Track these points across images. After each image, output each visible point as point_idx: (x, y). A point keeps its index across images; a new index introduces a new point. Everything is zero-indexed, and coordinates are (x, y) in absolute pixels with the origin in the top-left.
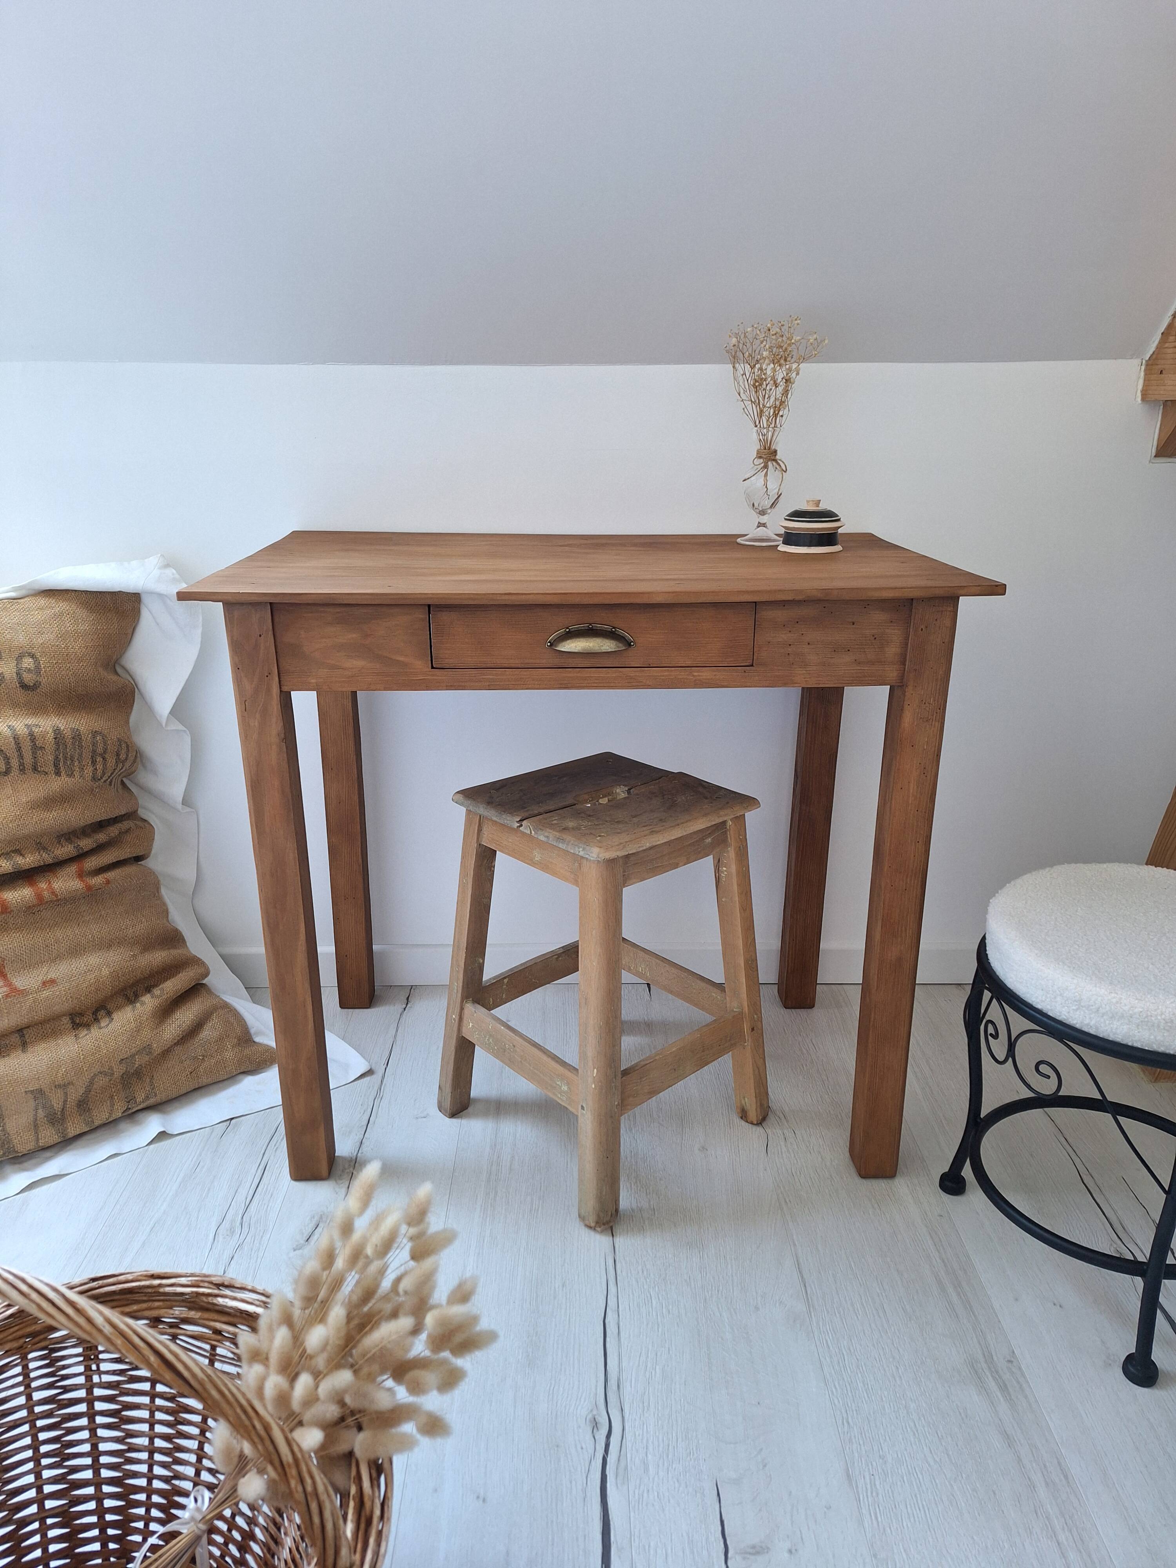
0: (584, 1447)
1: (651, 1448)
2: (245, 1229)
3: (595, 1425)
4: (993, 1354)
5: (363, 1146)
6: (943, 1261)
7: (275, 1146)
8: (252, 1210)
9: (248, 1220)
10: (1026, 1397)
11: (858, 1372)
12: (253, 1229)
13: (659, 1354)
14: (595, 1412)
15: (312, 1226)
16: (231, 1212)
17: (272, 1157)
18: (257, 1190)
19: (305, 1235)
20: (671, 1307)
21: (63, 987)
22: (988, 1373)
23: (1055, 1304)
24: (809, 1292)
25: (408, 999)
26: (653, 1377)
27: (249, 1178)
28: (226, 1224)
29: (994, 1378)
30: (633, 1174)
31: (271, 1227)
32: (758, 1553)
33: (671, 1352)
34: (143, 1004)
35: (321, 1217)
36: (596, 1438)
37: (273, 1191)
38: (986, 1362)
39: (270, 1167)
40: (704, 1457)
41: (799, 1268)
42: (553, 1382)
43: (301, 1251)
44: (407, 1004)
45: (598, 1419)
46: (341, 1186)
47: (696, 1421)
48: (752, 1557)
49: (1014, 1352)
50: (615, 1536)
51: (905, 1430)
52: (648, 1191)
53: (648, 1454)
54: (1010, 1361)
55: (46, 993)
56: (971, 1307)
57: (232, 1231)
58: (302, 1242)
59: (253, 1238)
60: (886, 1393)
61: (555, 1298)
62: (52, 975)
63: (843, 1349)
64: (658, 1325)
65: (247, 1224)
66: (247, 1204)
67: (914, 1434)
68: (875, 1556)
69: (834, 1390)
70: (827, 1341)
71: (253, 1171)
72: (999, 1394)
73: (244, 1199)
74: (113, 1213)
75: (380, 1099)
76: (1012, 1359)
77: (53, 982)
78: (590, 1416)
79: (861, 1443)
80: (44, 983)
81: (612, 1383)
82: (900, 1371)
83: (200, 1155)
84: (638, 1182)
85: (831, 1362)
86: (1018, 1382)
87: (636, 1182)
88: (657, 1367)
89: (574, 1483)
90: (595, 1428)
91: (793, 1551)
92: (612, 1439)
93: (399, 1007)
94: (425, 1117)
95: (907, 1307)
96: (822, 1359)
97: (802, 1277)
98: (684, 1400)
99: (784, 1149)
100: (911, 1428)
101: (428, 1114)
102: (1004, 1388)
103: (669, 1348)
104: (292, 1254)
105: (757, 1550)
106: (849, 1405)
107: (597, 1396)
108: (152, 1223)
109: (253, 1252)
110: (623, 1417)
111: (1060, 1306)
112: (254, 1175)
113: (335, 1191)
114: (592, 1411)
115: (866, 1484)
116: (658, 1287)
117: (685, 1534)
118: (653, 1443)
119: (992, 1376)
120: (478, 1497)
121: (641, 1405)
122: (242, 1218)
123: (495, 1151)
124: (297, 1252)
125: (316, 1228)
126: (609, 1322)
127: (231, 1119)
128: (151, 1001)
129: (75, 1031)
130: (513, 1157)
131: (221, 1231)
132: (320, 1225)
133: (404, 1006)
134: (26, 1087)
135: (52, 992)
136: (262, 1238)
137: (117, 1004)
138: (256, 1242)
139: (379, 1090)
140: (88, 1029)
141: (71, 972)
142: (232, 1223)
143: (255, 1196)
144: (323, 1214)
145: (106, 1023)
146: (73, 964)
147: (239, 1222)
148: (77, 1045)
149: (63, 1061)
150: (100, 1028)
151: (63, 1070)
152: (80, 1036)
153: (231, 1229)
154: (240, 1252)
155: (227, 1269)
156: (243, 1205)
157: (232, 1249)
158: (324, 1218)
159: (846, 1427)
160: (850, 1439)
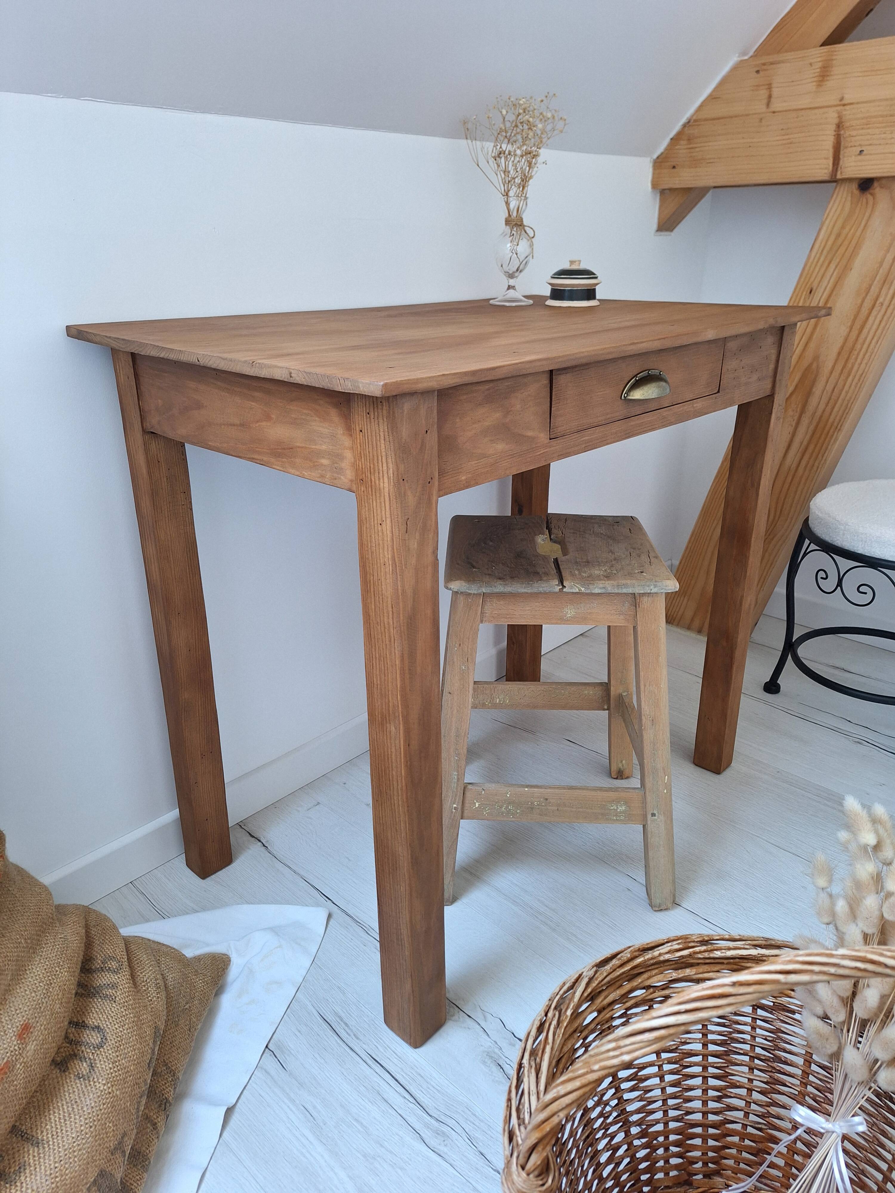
7: (349, 1035)
8: (426, 1102)
9: (439, 1113)
15: (495, 1069)
16: (412, 1120)
17: (366, 1047)
18: (401, 1083)
19: (504, 1081)
21: (41, 1026)
25: (253, 837)
27: (375, 1079)
28: (426, 1134)
34: (114, 986)
37: (416, 1072)
39: (378, 1056)
44: (260, 841)
46: (461, 1019)
55: (31, 1047)
57: (441, 1134)
59: (468, 1122)
62: (19, 1021)
65: (443, 1117)
66: (414, 1101)
71: (368, 1071)
73: (402, 1100)
75: (371, 930)
77: (25, 1030)
80: (21, 1036)
83: (293, 1101)
93: (257, 847)
112: (375, 1074)
113: (465, 1028)
122: (432, 1115)
125: (501, 1068)
127: (267, 1047)
128: (119, 978)
129: (70, 1073)
130: (539, 900)
131: (432, 1143)
132: (501, 1064)
133: (260, 844)
134: (86, 1183)
135: (35, 1042)
136: (475, 1115)
137: (78, 1009)
138: (478, 1124)
139: (358, 924)
140: (82, 1059)
141: (34, 1001)
142: (428, 1127)
143: (408, 1089)
144: (488, 1053)
145: (97, 1037)
146: (26, 990)
147: (433, 1121)
148: (97, 1084)
149: (102, 1114)
150: (100, 1046)
151: (110, 1125)
152: (84, 1073)
153: (438, 1134)
154: (481, 1144)
155: (495, 1167)
156: (411, 1105)
157: (469, 1147)
158: (495, 1056)
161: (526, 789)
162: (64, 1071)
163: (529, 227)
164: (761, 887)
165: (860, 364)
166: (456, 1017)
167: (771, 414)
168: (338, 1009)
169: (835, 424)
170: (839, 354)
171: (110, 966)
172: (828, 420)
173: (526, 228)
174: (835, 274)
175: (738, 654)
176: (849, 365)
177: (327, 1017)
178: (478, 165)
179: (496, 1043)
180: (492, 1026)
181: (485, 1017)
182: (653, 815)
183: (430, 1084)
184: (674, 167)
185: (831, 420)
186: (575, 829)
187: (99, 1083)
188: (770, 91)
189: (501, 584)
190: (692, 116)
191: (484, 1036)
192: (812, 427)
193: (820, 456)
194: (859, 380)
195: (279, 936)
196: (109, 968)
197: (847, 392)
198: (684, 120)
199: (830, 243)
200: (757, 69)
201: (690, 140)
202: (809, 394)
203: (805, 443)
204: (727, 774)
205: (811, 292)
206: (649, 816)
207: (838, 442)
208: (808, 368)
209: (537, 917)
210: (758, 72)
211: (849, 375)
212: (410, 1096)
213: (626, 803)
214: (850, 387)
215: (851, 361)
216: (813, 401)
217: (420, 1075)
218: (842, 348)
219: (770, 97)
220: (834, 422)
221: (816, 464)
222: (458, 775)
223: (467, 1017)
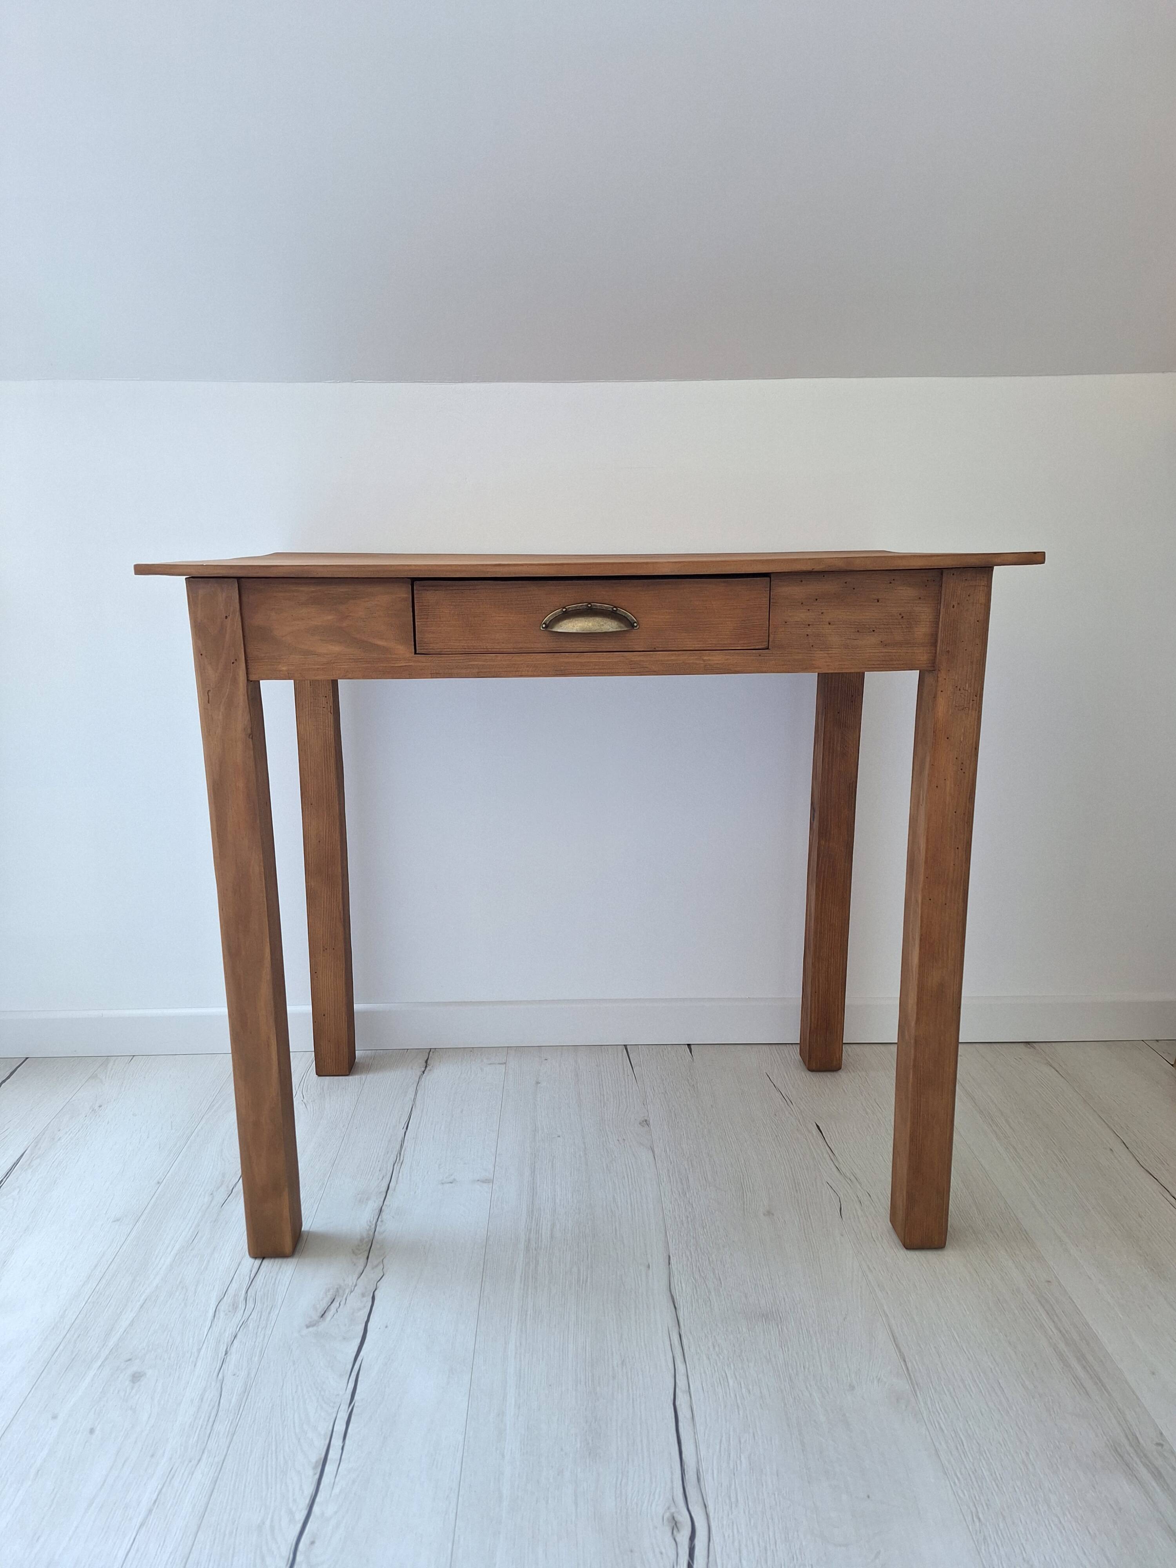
0: (664, 1551)
1: (744, 1552)
2: (250, 1304)
3: (675, 1525)
4: (1138, 1435)
5: (383, 1214)
6: (1060, 1332)
8: (258, 1283)
9: (253, 1295)
11: (982, 1458)
12: (258, 1303)
13: (742, 1441)
14: (673, 1510)
15: (328, 1299)
16: (234, 1285)
19: (318, 1311)
20: (751, 1387)
22: (1136, 1458)
24: (910, 1369)
26: (739, 1469)
28: (228, 1300)
29: (1145, 1465)
30: (692, 1240)
31: (280, 1301)
33: (756, 1438)
35: (337, 1291)
36: (677, 1540)
38: (1131, 1446)
40: (810, 1563)
41: (895, 1341)
42: (620, 1476)
43: (315, 1328)
44: (426, 1067)
45: (679, 1518)
47: (795, 1519)
49: (1161, 1434)
51: (1049, 1528)
52: (711, 1259)
53: (742, 1559)
56: (1102, 1383)
57: (235, 1307)
58: (317, 1318)
59: (259, 1314)
60: (1019, 1483)
61: (614, 1378)
63: (959, 1432)
64: (738, 1407)
65: (251, 1299)
66: (252, 1277)
67: (1061, 1532)
69: (957, 1481)
70: (939, 1423)
72: (1154, 1484)
73: (248, 1271)
74: (98, 1287)
75: (400, 1164)
76: (1161, 1442)
78: (667, 1515)
79: (999, 1543)
81: (691, 1475)
82: (1031, 1457)
83: (198, 1225)
84: (699, 1250)
85: (948, 1447)
87: (696, 1249)
88: (742, 1457)
90: (675, 1529)
92: (697, 1542)
93: (419, 1069)
94: (451, 1183)
95: (1027, 1383)
96: (937, 1444)
97: (900, 1351)
98: (778, 1494)
99: (860, 1213)
100: (1056, 1525)
101: (454, 1180)
102: (1157, 1474)
103: (754, 1434)
104: (305, 1331)
106: (977, 1498)
107: (675, 1490)
108: (142, 1298)
109: (260, 1329)
110: (707, 1515)
113: (354, 1262)
114: (669, 1508)
116: (734, 1365)
118: (746, 1546)
119: (1142, 1462)
121: (728, 1501)
122: (247, 1292)
123: (532, 1218)
124: (311, 1329)
125: (332, 1303)
126: (680, 1405)
130: (553, 1224)
131: (223, 1306)
132: (336, 1300)
133: (423, 1069)
136: (269, 1314)
138: (262, 1319)
139: (398, 1155)
142: (234, 1298)
144: (340, 1288)
147: (243, 1297)
153: (233, 1305)
154: (245, 1330)
155: (230, 1349)
156: (248, 1278)
157: (235, 1327)
158: (341, 1292)
159: (977, 1524)
160: (985, 1539)
179: (355, 1286)
180: (371, 1276)
181: (377, 1266)
191: (355, 1277)
212: (255, 1272)
223: (366, 1257)
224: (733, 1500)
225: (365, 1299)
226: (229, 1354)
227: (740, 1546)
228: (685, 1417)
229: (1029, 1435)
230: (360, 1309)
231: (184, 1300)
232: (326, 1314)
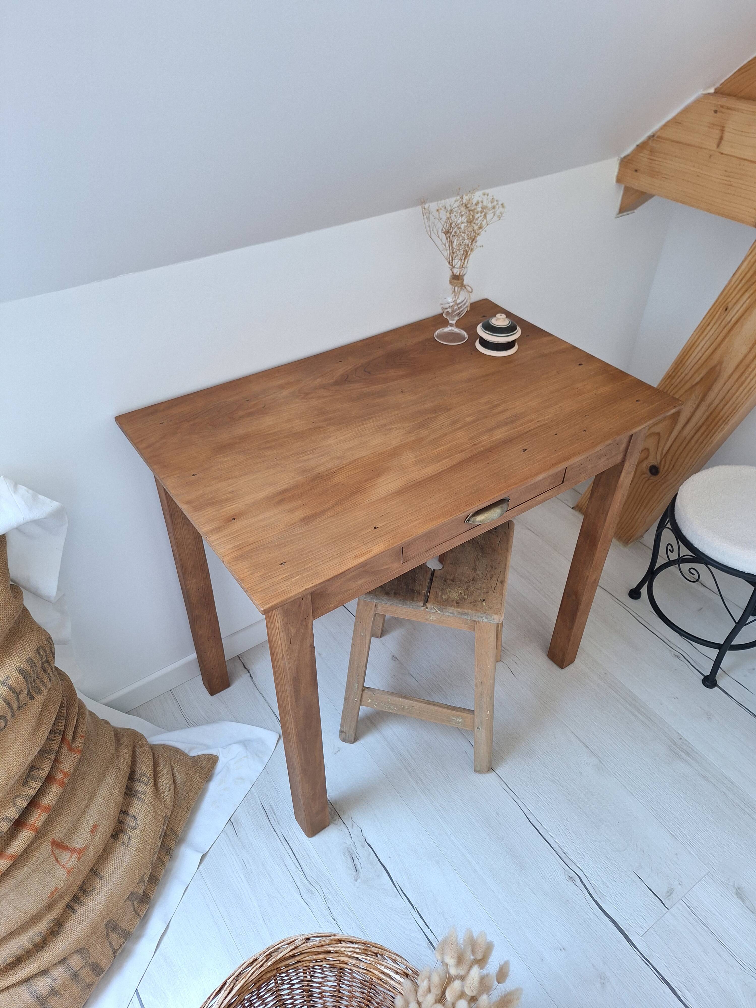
0: (577, 893)
1: (600, 875)
2: (317, 886)
3: (571, 879)
4: (674, 739)
6: (625, 700)
7: (275, 821)
8: (307, 871)
9: (312, 879)
10: (697, 753)
11: (639, 781)
12: (320, 883)
13: (565, 824)
14: (567, 873)
15: (349, 859)
16: (297, 880)
17: (282, 831)
18: (297, 857)
19: (352, 868)
20: (549, 795)
21: (103, 824)
22: (678, 750)
23: (675, 698)
24: (592, 751)
25: (245, 668)
26: (573, 839)
27: (284, 852)
28: (303, 891)
29: (681, 751)
31: (329, 875)
32: (671, 894)
33: (568, 820)
34: (145, 793)
35: (349, 851)
36: (578, 885)
37: (306, 852)
38: (674, 745)
39: (288, 837)
41: (579, 739)
42: (538, 870)
43: (360, 879)
44: (249, 672)
45: (571, 876)
46: (339, 824)
47: (605, 849)
48: (670, 897)
49: (678, 733)
50: (623, 927)
51: (673, 798)
53: (602, 878)
54: (681, 739)
55: (97, 837)
56: (650, 719)
58: (355, 873)
59: (327, 889)
60: (654, 784)
61: (500, 824)
62: (92, 823)
63: (625, 772)
65: (314, 882)
66: (301, 870)
67: (678, 798)
68: (704, 864)
69: (638, 797)
70: (617, 772)
71: (281, 846)
72: (688, 758)
73: (295, 867)
74: (228, 925)
76: (681, 737)
77: (95, 827)
78: (567, 876)
79: (664, 815)
80: (92, 832)
81: (561, 853)
82: (651, 770)
83: (238, 855)
85: (626, 782)
86: (690, 747)
88: (569, 832)
89: (588, 913)
90: (574, 881)
91: (681, 883)
92: (584, 881)
93: (246, 676)
94: (339, 751)
95: (630, 733)
96: (623, 784)
97: (583, 743)
98: (593, 841)
99: (520, 670)
100: (674, 796)
101: (339, 748)
102: (687, 754)
103: (566, 818)
104: (357, 884)
105: (670, 892)
106: (648, 800)
109: (336, 896)
110: (579, 867)
111: (677, 698)
112: (284, 848)
113: (340, 830)
114: (565, 873)
115: (679, 834)
116: (536, 788)
117: (643, 905)
118: (599, 871)
120: (561, 949)
121: (580, 856)
122: (307, 879)
123: (396, 753)
124: (359, 881)
125: (353, 859)
126: (532, 821)
127: (230, 819)
128: (147, 788)
129: (119, 841)
130: (407, 750)
131: (305, 896)
132: (353, 857)
133: (248, 674)
134: (124, 899)
135: (100, 833)
136: (331, 885)
137: (125, 803)
138: (331, 891)
140: (126, 834)
141: (100, 811)
142: (305, 887)
143: (299, 862)
144: (348, 848)
145: (134, 822)
146: (96, 805)
147: (308, 883)
148: (131, 850)
149: (133, 866)
150: (134, 828)
151: (137, 871)
152: (126, 842)
153: (309, 892)
154: (330, 902)
155: (334, 917)
156: (299, 872)
157: (323, 903)
158: (351, 851)
159: (654, 811)
160: (660, 817)
161: (401, 699)
162: (116, 840)
163: (468, 286)
164: (552, 767)
165: (751, 380)
166: (336, 822)
167: (621, 473)
168: (272, 803)
169: (724, 418)
170: (738, 366)
171: (144, 780)
172: (719, 413)
173: (467, 287)
174: (748, 302)
175: (582, 607)
176: (743, 378)
177: (266, 807)
178: (431, 238)
179: (354, 844)
180: (355, 832)
181: (353, 825)
182: (478, 728)
183: (312, 861)
184: (636, 171)
185: (722, 414)
186: (447, 698)
187: (133, 850)
188: (723, 133)
189: (386, 599)
190: (657, 132)
191: (349, 838)
192: (707, 414)
193: (709, 436)
194: (748, 392)
195: (247, 749)
196: (143, 781)
197: (737, 398)
198: (649, 133)
199: (749, 275)
200: (716, 109)
201: (652, 151)
202: (709, 389)
203: (700, 423)
204: (571, 668)
205: (726, 310)
206: (476, 729)
207: (723, 432)
208: (712, 370)
209: (402, 762)
210: (716, 112)
211: (741, 385)
212: (299, 866)
213: (462, 718)
214: (741, 394)
215: (746, 375)
216: (712, 395)
217: (308, 854)
218: (741, 362)
219: (721, 138)
220: (724, 415)
221: (705, 442)
222: (358, 686)
223: (343, 823)
224: (581, 854)
225: (365, 848)
226: (336, 920)
227: (597, 873)
228: (539, 826)
229: (645, 759)
230: (369, 855)
231: (281, 905)
232: (357, 868)
